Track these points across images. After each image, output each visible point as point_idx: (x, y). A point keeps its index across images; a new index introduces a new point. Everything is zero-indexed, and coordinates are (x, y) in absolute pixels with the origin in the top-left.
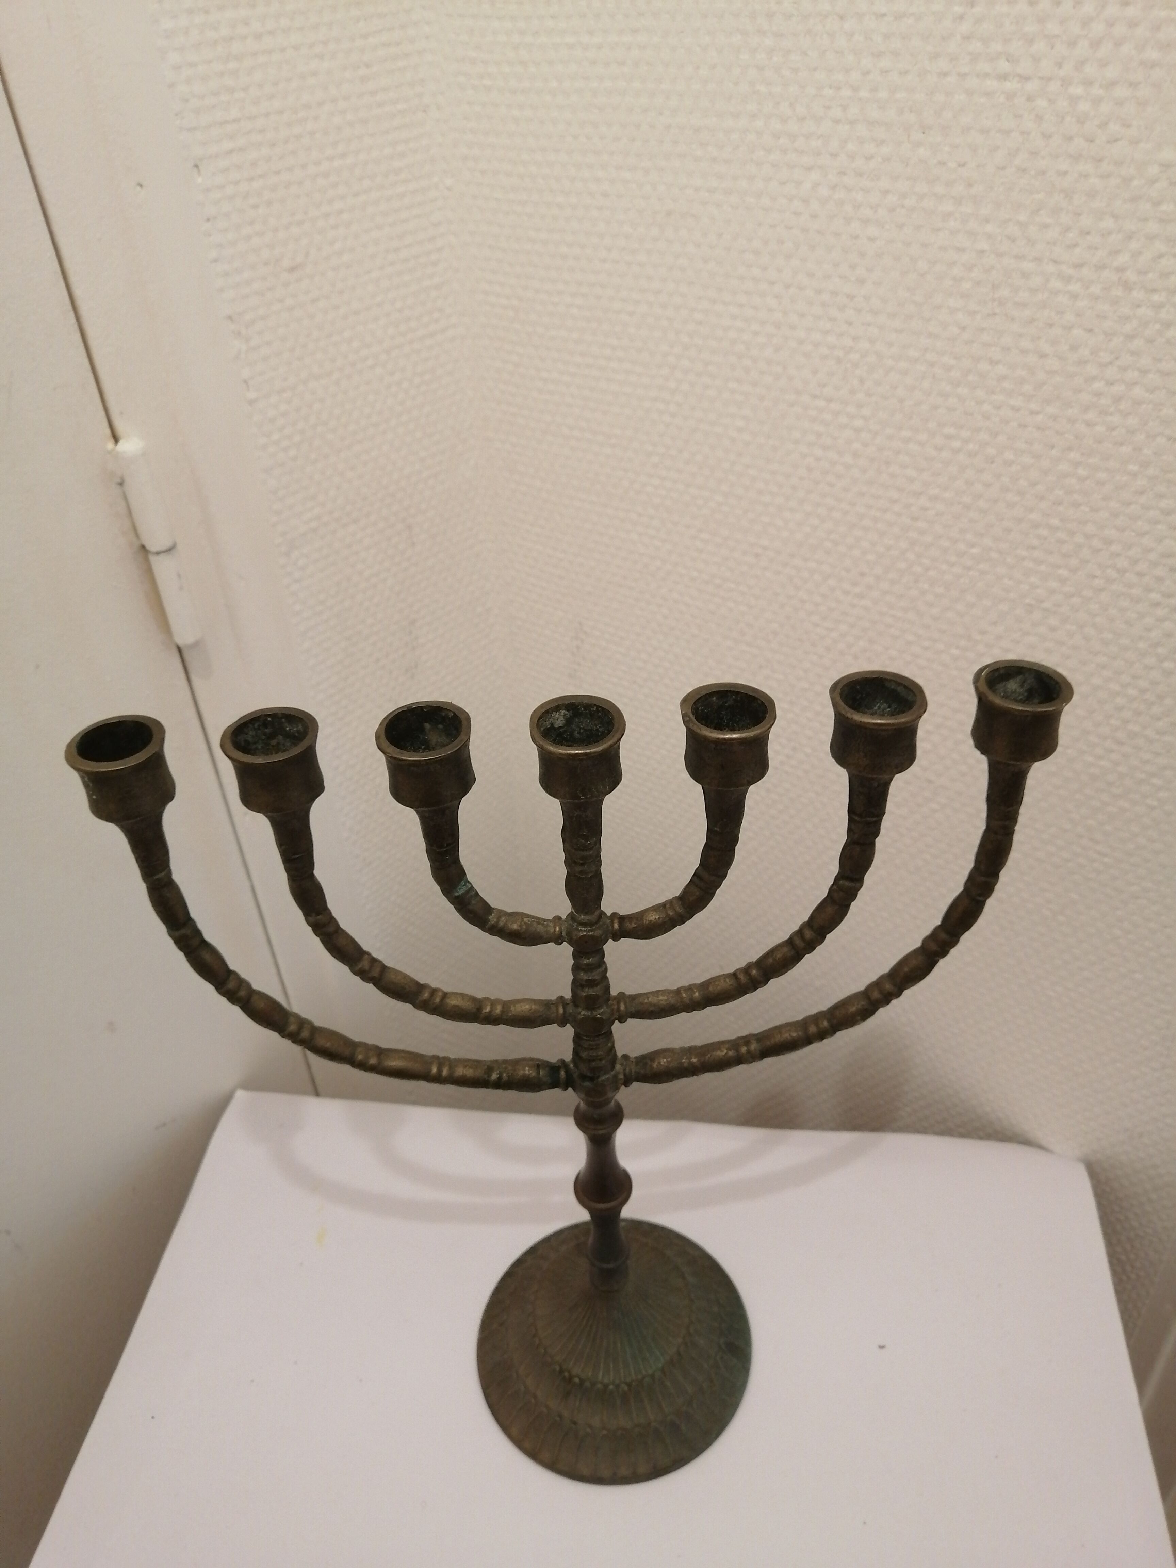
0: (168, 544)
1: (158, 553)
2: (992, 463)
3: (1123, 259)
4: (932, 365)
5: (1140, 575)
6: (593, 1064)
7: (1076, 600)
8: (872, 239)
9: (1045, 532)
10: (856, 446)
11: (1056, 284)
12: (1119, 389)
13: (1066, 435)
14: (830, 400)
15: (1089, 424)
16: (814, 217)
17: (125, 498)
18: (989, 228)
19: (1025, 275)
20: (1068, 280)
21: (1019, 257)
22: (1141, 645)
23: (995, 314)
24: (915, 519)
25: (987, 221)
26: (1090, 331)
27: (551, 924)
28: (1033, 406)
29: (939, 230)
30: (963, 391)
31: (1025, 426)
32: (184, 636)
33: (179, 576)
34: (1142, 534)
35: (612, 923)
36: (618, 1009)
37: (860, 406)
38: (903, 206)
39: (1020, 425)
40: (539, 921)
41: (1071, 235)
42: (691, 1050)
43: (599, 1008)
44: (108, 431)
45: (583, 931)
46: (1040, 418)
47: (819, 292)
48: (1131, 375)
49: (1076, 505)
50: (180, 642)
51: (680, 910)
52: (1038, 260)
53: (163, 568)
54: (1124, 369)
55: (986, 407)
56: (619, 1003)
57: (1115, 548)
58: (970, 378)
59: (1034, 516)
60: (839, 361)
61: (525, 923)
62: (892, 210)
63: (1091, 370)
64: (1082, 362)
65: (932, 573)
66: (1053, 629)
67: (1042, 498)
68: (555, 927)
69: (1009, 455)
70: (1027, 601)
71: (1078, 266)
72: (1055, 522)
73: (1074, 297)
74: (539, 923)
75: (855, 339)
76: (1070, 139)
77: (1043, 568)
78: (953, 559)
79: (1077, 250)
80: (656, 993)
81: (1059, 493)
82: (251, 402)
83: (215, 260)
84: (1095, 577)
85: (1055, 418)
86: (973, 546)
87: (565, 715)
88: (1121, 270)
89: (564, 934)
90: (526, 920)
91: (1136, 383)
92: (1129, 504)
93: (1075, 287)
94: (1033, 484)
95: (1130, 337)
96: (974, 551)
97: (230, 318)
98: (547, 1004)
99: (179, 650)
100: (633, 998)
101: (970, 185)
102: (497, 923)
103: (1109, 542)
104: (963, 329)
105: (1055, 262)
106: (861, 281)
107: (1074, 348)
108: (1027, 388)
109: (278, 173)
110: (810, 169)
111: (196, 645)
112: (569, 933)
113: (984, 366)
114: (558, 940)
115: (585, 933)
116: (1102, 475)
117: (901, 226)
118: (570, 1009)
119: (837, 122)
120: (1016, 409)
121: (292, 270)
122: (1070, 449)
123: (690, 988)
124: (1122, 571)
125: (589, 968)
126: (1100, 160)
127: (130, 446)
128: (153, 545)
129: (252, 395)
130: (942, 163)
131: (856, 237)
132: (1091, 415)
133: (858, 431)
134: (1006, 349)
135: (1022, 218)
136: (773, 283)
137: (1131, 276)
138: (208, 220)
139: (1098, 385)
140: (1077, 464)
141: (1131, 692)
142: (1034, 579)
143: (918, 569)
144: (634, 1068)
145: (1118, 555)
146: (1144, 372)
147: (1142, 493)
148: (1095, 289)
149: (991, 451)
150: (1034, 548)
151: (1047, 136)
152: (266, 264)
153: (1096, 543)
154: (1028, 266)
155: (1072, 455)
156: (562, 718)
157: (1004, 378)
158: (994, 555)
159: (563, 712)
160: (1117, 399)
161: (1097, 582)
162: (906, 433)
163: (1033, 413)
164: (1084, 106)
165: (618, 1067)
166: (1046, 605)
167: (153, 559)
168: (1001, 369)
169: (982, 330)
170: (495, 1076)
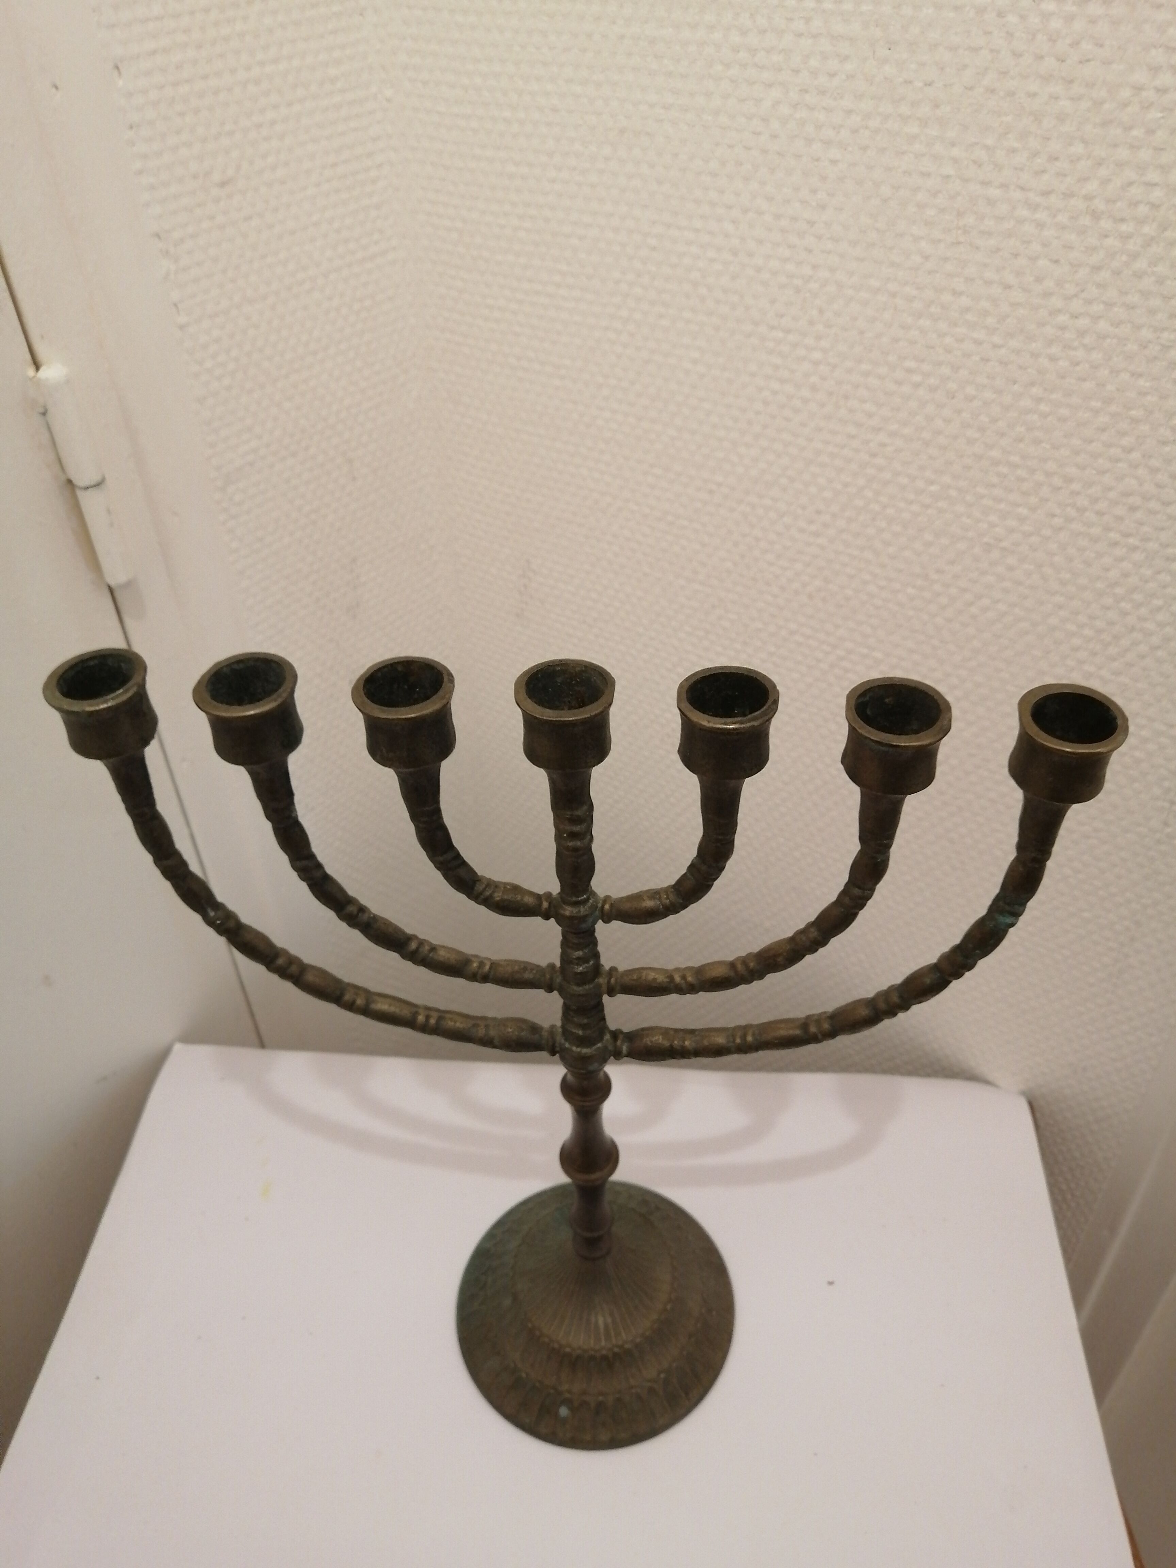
0: (96, 478)
1: (86, 488)
2: (953, 398)
3: (1092, 187)
4: (894, 295)
5: (1100, 514)
7: (1034, 539)
8: (834, 162)
9: (1004, 470)
10: (814, 379)
11: (1024, 212)
12: (1083, 322)
13: (1029, 370)
14: (788, 331)
15: (1053, 359)
16: (774, 137)
17: (49, 429)
18: (956, 152)
19: (991, 202)
20: (1034, 207)
21: (985, 183)
22: (1099, 585)
23: (959, 243)
24: (874, 455)
25: (953, 144)
26: (1057, 261)
28: (996, 339)
29: (903, 153)
30: (924, 322)
31: (988, 360)
32: (116, 576)
33: (109, 512)
34: (1103, 472)
37: (819, 338)
38: (867, 128)
39: (982, 359)
41: (1039, 160)
44: (28, 356)
46: (1003, 351)
47: (778, 217)
48: (1097, 308)
49: (1037, 442)
50: (112, 583)
51: (674, 899)
52: (1004, 186)
53: (90, 503)
54: (1090, 302)
55: (948, 340)
57: (1076, 486)
58: (933, 309)
59: (995, 453)
60: (798, 290)
62: (855, 131)
63: (1056, 302)
64: (1047, 295)
65: (890, 511)
66: (1011, 568)
67: (1003, 435)
69: (970, 390)
70: (985, 540)
71: (1046, 193)
72: (1015, 459)
73: (1040, 225)
75: (815, 267)
76: (1040, 58)
77: (1002, 506)
78: (911, 497)
79: (1045, 177)
81: (1020, 429)
82: (182, 327)
83: (140, 172)
84: (1053, 516)
85: (1018, 352)
86: (932, 483)
88: (1088, 198)
91: (1100, 317)
92: (1091, 441)
93: (1041, 216)
94: (994, 420)
95: (1097, 269)
96: (933, 488)
97: (158, 236)
99: (111, 590)
101: (937, 106)
103: (1069, 480)
104: (927, 258)
105: (1023, 189)
106: (823, 207)
107: (1039, 280)
108: (990, 321)
109: (205, 77)
110: (770, 86)
111: (129, 584)
113: (947, 297)
116: (1064, 412)
117: (864, 149)
119: (800, 35)
120: (978, 343)
121: (223, 184)
122: (1033, 384)
124: (1082, 510)
126: (1071, 82)
127: (52, 372)
128: (81, 480)
129: (182, 319)
130: (908, 82)
131: (818, 160)
132: (1055, 350)
133: (816, 363)
134: (969, 280)
135: (990, 142)
136: (729, 207)
137: (1099, 205)
138: (131, 127)
139: (1062, 319)
140: (1039, 400)
141: (1087, 632)
142: (993, 518)
143: (876, 507)
145: (1078, 493)
146: (1109, 305)
147: (1104, 430)
148: (1062, 218)
149: (952, 386)
150: (994, 486)
151: (1017, 55)
152: (195, 177)
153: (1057, 481)
154: (994, 192)
155: (1035, 390)
157: (967, 310)
158: (953, 493)
160: (1082, 333)
161: (1058, 521)
162: (865, 367)
163: (995, 346)
164: (1055, 24)
166: (1004, 544)
167: (80, 494)
168: (964, 301)
169: (946, 259)
170: (481, 1032)
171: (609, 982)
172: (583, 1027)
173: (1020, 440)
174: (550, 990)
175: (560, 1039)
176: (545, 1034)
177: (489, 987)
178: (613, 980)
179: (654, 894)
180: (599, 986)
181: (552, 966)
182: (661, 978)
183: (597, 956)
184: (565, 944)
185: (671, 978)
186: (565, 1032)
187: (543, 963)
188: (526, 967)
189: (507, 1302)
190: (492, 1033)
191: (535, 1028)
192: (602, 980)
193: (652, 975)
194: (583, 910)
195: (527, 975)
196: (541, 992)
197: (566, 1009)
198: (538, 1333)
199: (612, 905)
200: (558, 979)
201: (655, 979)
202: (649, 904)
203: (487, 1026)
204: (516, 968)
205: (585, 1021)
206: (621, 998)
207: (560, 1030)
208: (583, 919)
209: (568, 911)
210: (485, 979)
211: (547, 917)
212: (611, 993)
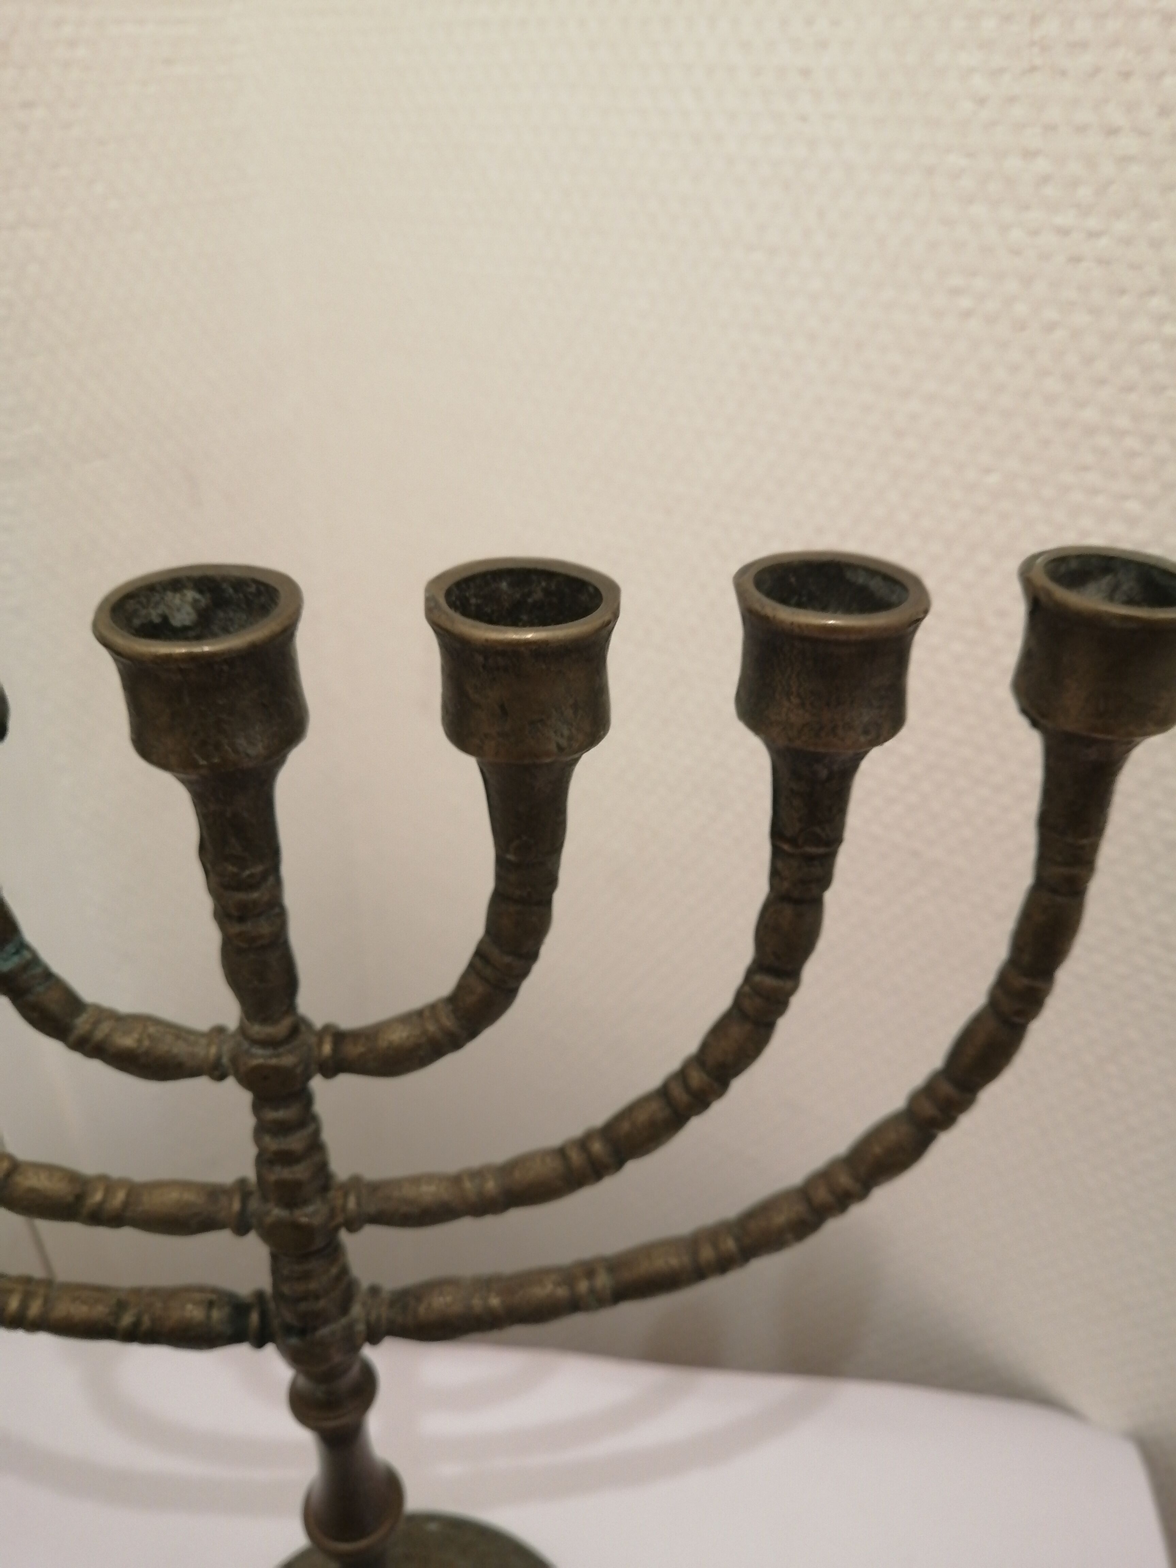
2: (1023, 329)
4: (931, 172)
6: (303, 1306)
9: (1104, 441)
10: (812, 323)
13: (1147, 269)
14: (773, 252)
23: (1034, 69)
24: (901, 434)
27: (203, 1041)
28: (1092, 223)
30: (977, 211)
31: (1079, 260)
35: (320, 1043)
36: (344, 1208)
37: (819, 256)
39: (1070, 259)
40: (180, 1032)
42: (487, 1283)
43: (306, 1202)
45: (260, 1057)
46: (1104, 242)
47: (758, 72)
49: (1159, 389)
51: (449, 1022)
55: (1016, 235)
56: (346, 1196)
58: (991, 187)
59: (1088, 415)
60: (787, 185)
61: (150, 1036)
67: (1101, 382)
68: (209, 1045)
69: (1051, 314)
72: (1123, 421)
74: (178, 1037)
75: (811, 144)
78: (958, 496)
80: (416, 1180)
81: (1131, 371)
85: (1128, 240)
86: (988, 471)
87: (195, 601)
89: (225, 1060)
90: (152, 1030)
94: (1089, 360)
96: (991, 480)
98: (214, 1192)
100: (375, 1188)
102: (91, 1032)
104: (982, 102)
106: (823, 44)
107: (1165, 111)
108: (1084, 193)
112: (234, 1060)
113: (1013, 164)
114: (217, 1073)
115: (261, 1061)
118: (254, 1204)
120: (1064, 232)
122: (1152, 292)
123: (478, 1174)
125: (282, 1129)
134: (1050, 129)
140: (1162, 318)
144: (384, 1313)
149: (1021, 309)
150: (1086, 468)
155: (1156, 303)
156: (188, 609)
157: (1045, 179)
158: (1022, 485)
159: (190, 595)
163: (1093, 235)
165: (357, 1310)
168: (1042, 165)
169: (1012, 100)
173: (1129, 388)
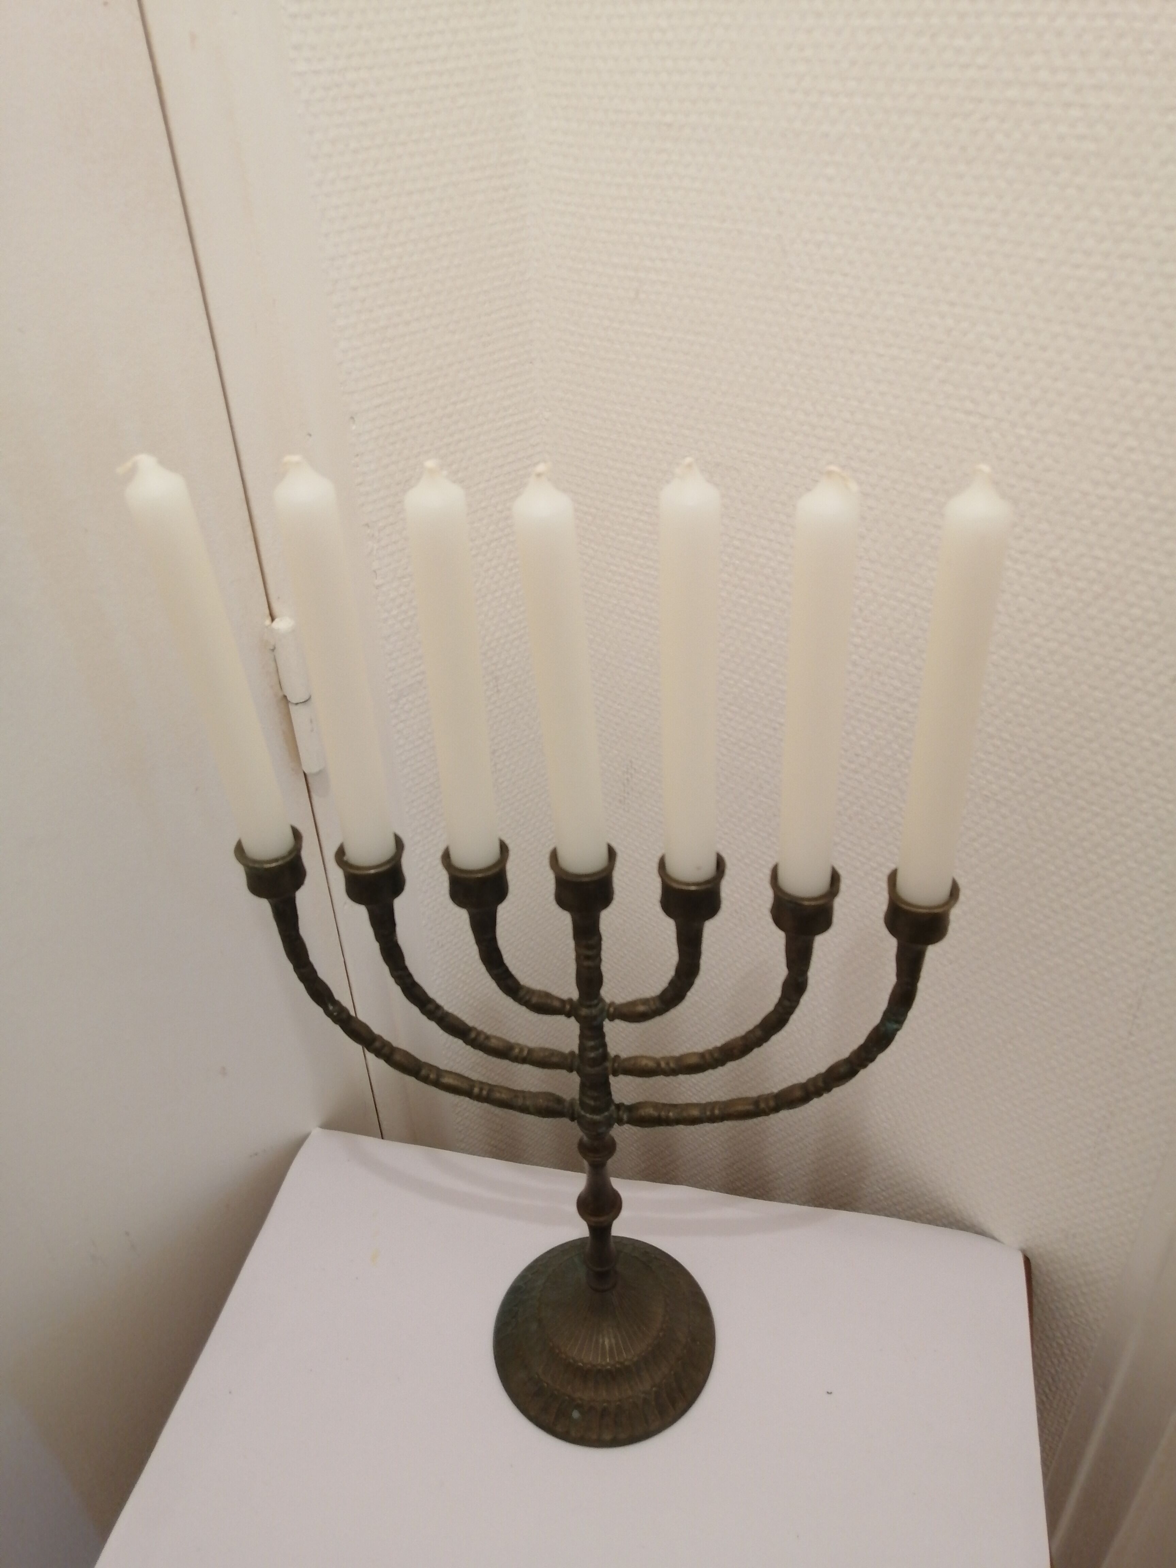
0: (304, 697)
1: (297, 704)
17: (275, 661)
33: (311, 721)
44: (267, 611)
50: (306, 769)
53: (299, 715)
82: (378, 587)
83: (360, 484)
97: (367, 525)
99: (305, 775)
109: (414, 418)
127: (283, 623)
128: (293, 697)
129: (379, 581)
138: (357, 455)
167: (292, 708)
170: (520, 1102)
171: (613, 1065)
172: (595, 1099)
174: (570, 1070)
175: (578, 1108)
176: (567, 1105)
177: (527, 1067)
178: (616, 1065)
179: (645, 1001)
180: (606, 1069)
181: (572, 1053)
182: (651, 1064)
183: (604, 1045)
184: (582, 1037)
185: (659, 1064)
186: (582, 1104)
187: (567, 1050)
188: (553, 1053)
189: (534, 1327)
190: (528, 1103)
191: (559, 1100)
192: (608, 1064)
193: (644, 1062)
194: (594, 1011)
195: (555, 1059)
196: (564, 1072)
197: (583, 1086)
198: (557, 1351)
199: (615, 1009)
200: (577, 1062)
201: (646, 1065)
202: (641, 1008)
203: (524, 1098)
204: (547, 1054)
205: (596, 1094)
206: (622, 1078)
207: (578, 1102)
208: (595, 1018)
209: (584, 1012)
210: (524, 1061)
211: (568, 1015)
212: (615, 1073)
